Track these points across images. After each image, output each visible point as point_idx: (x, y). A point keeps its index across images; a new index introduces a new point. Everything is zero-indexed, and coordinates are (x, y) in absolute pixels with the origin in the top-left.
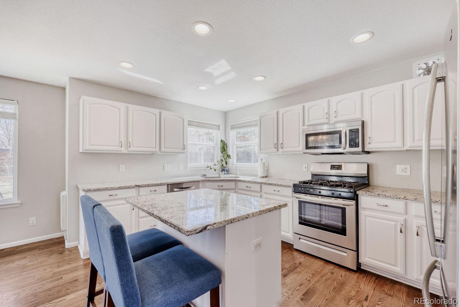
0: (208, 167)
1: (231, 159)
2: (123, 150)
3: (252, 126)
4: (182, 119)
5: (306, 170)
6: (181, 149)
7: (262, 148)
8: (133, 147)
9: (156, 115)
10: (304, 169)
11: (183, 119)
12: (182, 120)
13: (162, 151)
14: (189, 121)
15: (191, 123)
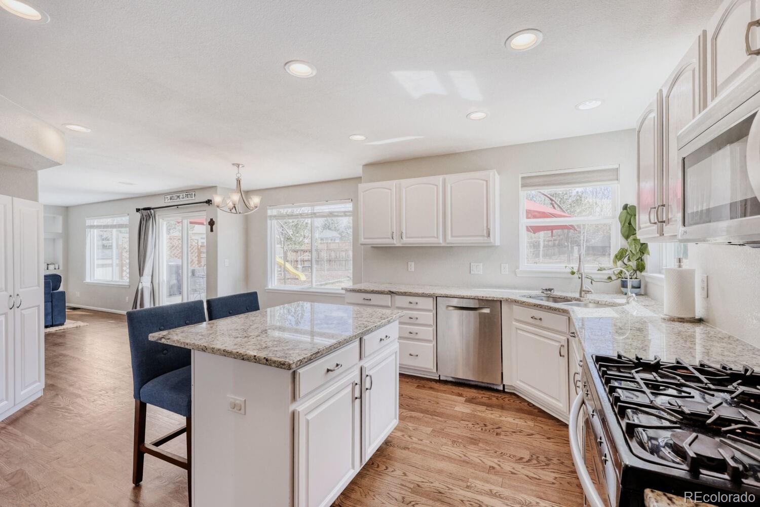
0: (573, 273)
2: (395, 242)
4: (484, 180)
6: (484, 236)
8: (407, 237)
9: (436, 185)
11: (487, 181)
12: (485, 183)
13: (447, 241)
14: (523, 178)
15: (528, 181)
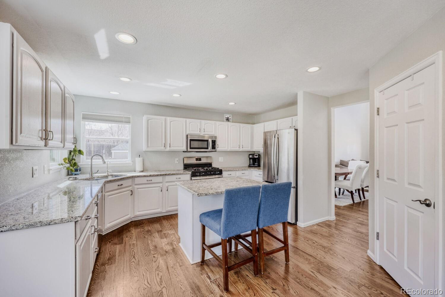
1: (83, 155)
3: (123, 122)
5: (178, 163)
7: (149, 146)
10: (176, 162)
